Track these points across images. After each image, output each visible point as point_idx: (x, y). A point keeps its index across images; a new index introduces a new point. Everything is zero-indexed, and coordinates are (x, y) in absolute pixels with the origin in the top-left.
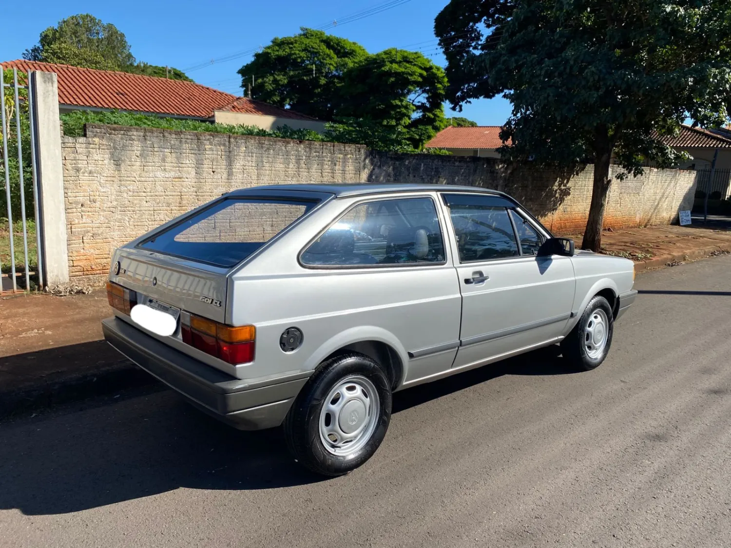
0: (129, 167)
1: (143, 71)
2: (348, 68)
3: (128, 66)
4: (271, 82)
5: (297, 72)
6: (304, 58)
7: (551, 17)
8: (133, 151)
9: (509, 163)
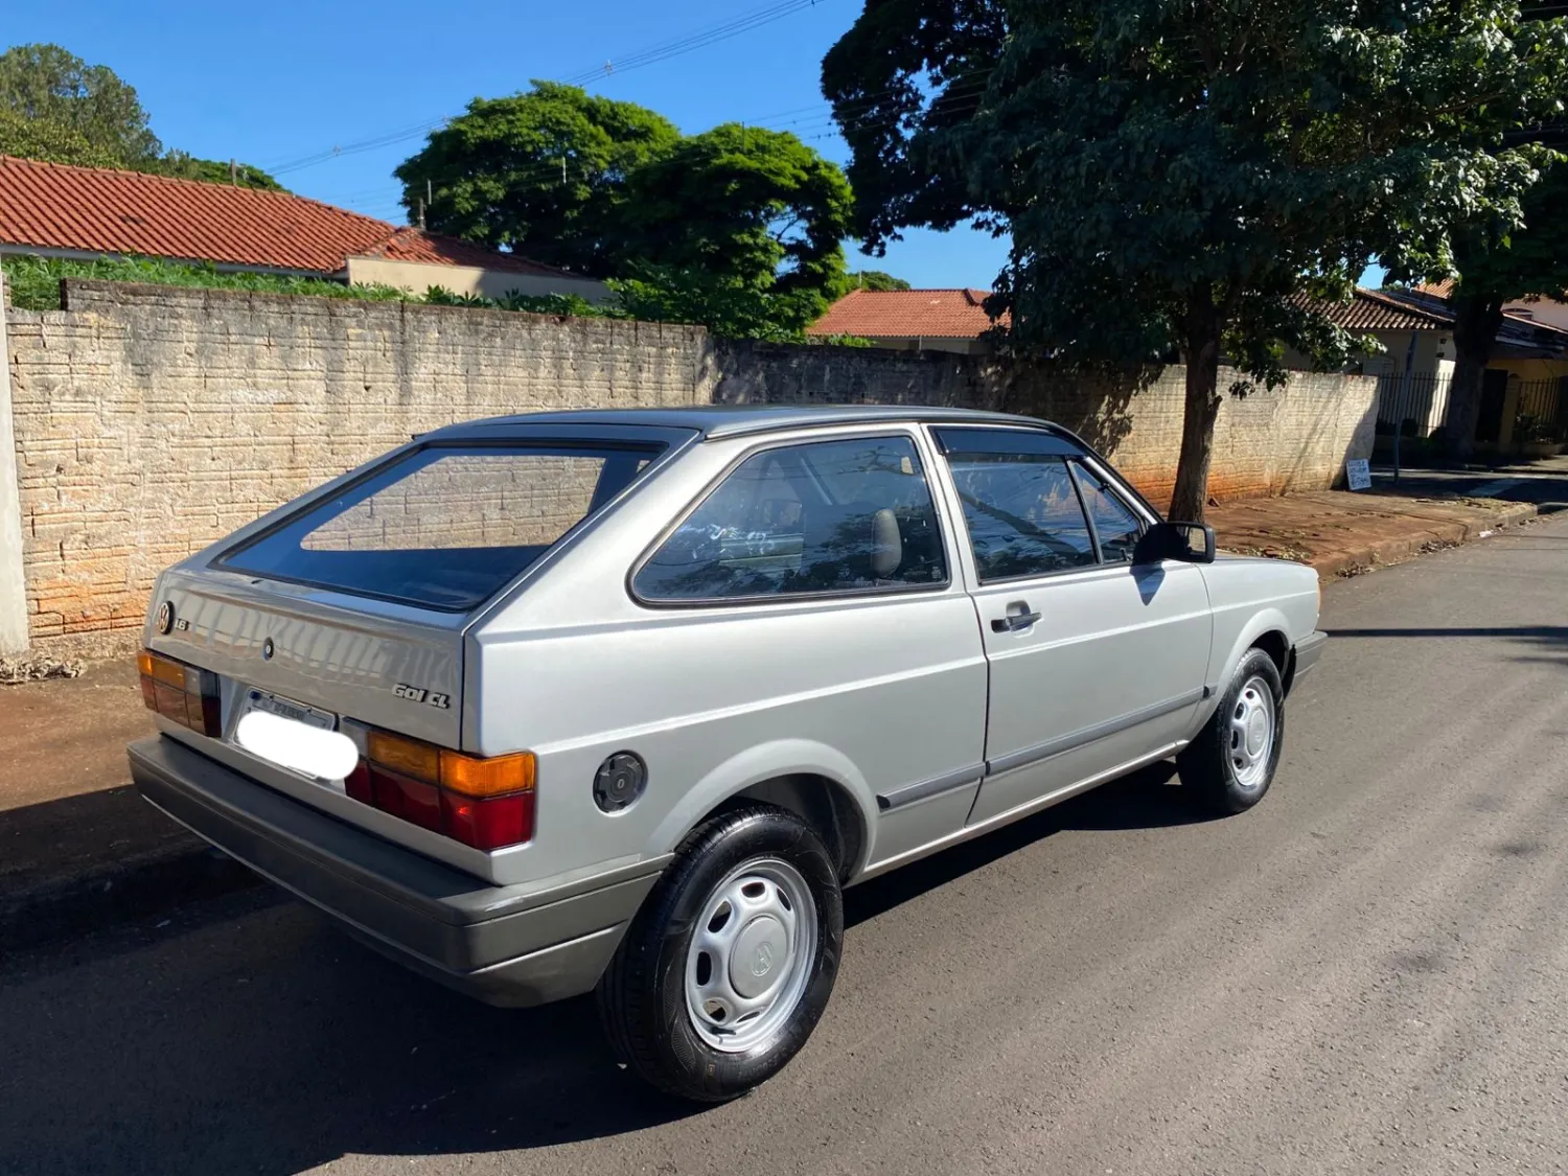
0: (170, 379)
1: (179, 170)
2: (636, 166)
3: (144, 158)
4: (467, 195)
5: (525, 174)
6: (540, 145)
7: (1086, 53)
8: (179, 342)
9: (1007, 363)
